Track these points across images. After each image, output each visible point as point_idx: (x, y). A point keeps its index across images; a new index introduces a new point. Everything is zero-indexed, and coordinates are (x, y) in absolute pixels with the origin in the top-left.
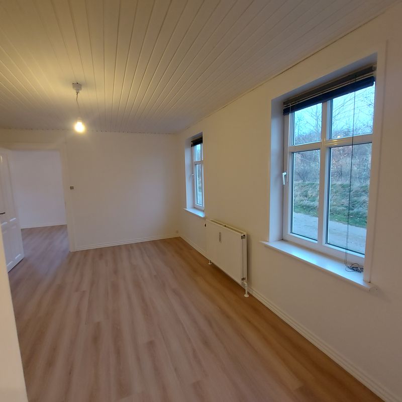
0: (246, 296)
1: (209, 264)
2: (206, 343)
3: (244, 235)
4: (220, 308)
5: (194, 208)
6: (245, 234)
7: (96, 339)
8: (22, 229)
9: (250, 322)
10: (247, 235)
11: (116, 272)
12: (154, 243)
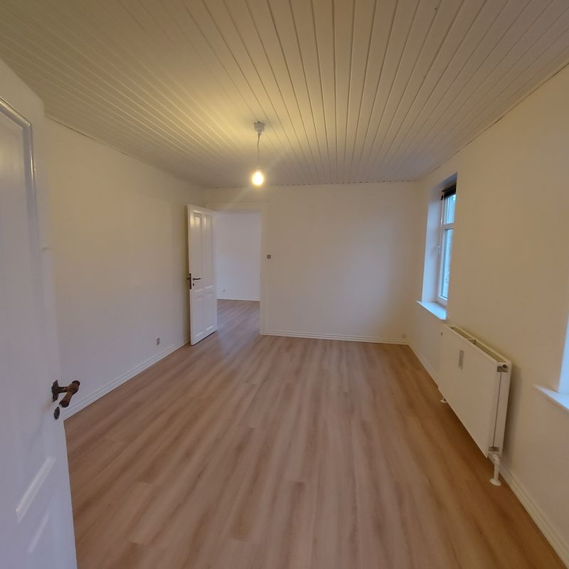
0: (495, 482)
1: (442, 401)
2: (380, 527)
3: (505, 366)
4: (430, 482)
5: (436, 302)
6: (508, 363)
7: (240, 448)
8: (218, 300)
9: (481, 533)
10: (514, 367)
11: (298, 372)
12: (364, 346)
